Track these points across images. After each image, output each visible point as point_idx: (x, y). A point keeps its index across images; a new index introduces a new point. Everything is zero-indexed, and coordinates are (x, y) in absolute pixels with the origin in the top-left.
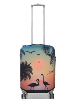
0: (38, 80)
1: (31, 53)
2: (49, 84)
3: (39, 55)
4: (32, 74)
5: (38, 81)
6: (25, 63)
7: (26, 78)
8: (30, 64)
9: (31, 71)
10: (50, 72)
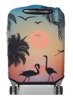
0: (38, 65)
1: (26, 20)
2: (56, 72)
5: (38, 67)
6: (17, 36)
7: (18, 62)
8: (24, 38)
9: (26, 50)
10: (59, 51)
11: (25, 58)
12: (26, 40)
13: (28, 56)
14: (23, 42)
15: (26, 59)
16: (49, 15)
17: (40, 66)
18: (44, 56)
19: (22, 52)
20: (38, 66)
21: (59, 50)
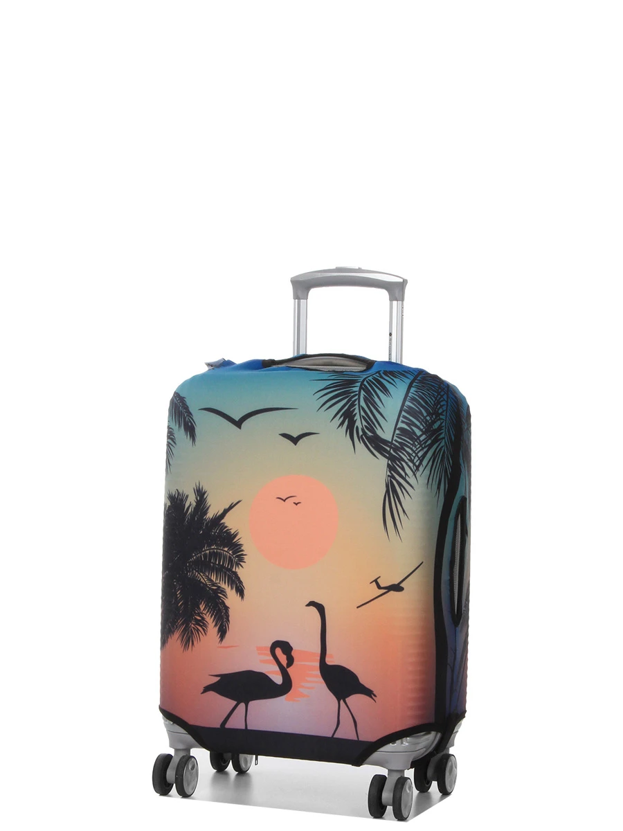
0: (286, 647)
1: (238, 424)
2: (369, 693)
4: (240, 591)
5: (283, 659)
6: (192, 500)
7: (198, 622)
8: (226, 511)
9: (230, 570)
10: (379, 587)
11: (227, 608)
12: (230, 522)
13: (238, 598)
14: (216, 531)
15: (231, 612)
16: (353, 405)
17: (293, 653)
18: (312, 604)
19: (213, 578)
20: (284, 652)
21: (376, 581)
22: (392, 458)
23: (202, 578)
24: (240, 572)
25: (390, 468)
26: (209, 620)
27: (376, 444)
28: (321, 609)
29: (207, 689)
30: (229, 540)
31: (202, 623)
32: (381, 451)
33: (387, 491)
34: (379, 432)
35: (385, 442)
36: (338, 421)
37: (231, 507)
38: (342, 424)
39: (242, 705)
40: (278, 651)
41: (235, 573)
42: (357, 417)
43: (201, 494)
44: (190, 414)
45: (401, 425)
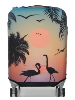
3: (40, 21)
4: (28, 54)
22: (61, 24)
23: (19, 51)
24: (28, 49)
25: (61, 26)
26: (21, 60)
27: (57, 21)
28: (46, 56)
29: (21, 74)
30: (25, 43)
31: (20, 61)
32: (59, 23)
33: (60, 31)
34: (58, 19)
35: (59, 21)
36: (49, 17)
37: (25, 36)
38: (50, 17)
39: (29, 77)
40: (37, 66)
41: (27, 50)
42: (53, 16)
43: (18, 34)
44: (15, 17)
45: (62, 17)
